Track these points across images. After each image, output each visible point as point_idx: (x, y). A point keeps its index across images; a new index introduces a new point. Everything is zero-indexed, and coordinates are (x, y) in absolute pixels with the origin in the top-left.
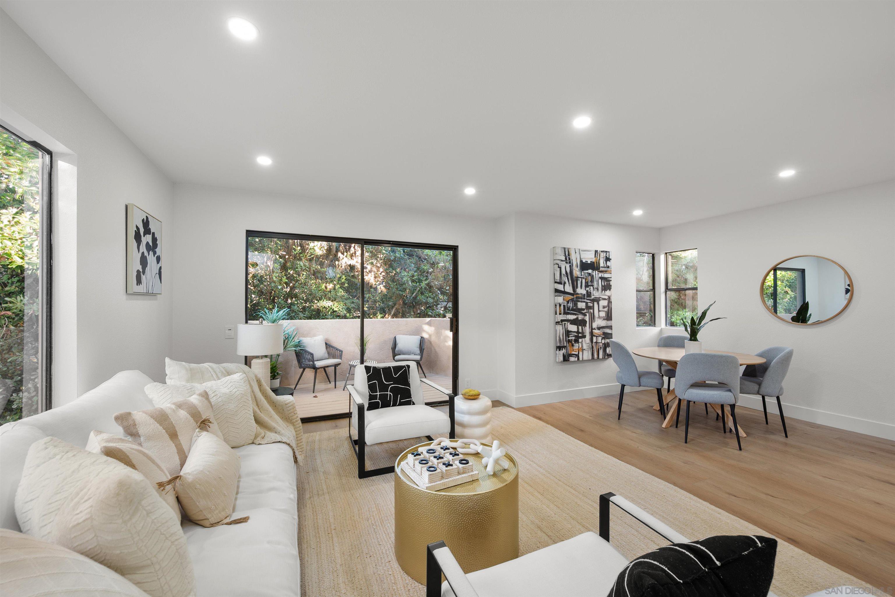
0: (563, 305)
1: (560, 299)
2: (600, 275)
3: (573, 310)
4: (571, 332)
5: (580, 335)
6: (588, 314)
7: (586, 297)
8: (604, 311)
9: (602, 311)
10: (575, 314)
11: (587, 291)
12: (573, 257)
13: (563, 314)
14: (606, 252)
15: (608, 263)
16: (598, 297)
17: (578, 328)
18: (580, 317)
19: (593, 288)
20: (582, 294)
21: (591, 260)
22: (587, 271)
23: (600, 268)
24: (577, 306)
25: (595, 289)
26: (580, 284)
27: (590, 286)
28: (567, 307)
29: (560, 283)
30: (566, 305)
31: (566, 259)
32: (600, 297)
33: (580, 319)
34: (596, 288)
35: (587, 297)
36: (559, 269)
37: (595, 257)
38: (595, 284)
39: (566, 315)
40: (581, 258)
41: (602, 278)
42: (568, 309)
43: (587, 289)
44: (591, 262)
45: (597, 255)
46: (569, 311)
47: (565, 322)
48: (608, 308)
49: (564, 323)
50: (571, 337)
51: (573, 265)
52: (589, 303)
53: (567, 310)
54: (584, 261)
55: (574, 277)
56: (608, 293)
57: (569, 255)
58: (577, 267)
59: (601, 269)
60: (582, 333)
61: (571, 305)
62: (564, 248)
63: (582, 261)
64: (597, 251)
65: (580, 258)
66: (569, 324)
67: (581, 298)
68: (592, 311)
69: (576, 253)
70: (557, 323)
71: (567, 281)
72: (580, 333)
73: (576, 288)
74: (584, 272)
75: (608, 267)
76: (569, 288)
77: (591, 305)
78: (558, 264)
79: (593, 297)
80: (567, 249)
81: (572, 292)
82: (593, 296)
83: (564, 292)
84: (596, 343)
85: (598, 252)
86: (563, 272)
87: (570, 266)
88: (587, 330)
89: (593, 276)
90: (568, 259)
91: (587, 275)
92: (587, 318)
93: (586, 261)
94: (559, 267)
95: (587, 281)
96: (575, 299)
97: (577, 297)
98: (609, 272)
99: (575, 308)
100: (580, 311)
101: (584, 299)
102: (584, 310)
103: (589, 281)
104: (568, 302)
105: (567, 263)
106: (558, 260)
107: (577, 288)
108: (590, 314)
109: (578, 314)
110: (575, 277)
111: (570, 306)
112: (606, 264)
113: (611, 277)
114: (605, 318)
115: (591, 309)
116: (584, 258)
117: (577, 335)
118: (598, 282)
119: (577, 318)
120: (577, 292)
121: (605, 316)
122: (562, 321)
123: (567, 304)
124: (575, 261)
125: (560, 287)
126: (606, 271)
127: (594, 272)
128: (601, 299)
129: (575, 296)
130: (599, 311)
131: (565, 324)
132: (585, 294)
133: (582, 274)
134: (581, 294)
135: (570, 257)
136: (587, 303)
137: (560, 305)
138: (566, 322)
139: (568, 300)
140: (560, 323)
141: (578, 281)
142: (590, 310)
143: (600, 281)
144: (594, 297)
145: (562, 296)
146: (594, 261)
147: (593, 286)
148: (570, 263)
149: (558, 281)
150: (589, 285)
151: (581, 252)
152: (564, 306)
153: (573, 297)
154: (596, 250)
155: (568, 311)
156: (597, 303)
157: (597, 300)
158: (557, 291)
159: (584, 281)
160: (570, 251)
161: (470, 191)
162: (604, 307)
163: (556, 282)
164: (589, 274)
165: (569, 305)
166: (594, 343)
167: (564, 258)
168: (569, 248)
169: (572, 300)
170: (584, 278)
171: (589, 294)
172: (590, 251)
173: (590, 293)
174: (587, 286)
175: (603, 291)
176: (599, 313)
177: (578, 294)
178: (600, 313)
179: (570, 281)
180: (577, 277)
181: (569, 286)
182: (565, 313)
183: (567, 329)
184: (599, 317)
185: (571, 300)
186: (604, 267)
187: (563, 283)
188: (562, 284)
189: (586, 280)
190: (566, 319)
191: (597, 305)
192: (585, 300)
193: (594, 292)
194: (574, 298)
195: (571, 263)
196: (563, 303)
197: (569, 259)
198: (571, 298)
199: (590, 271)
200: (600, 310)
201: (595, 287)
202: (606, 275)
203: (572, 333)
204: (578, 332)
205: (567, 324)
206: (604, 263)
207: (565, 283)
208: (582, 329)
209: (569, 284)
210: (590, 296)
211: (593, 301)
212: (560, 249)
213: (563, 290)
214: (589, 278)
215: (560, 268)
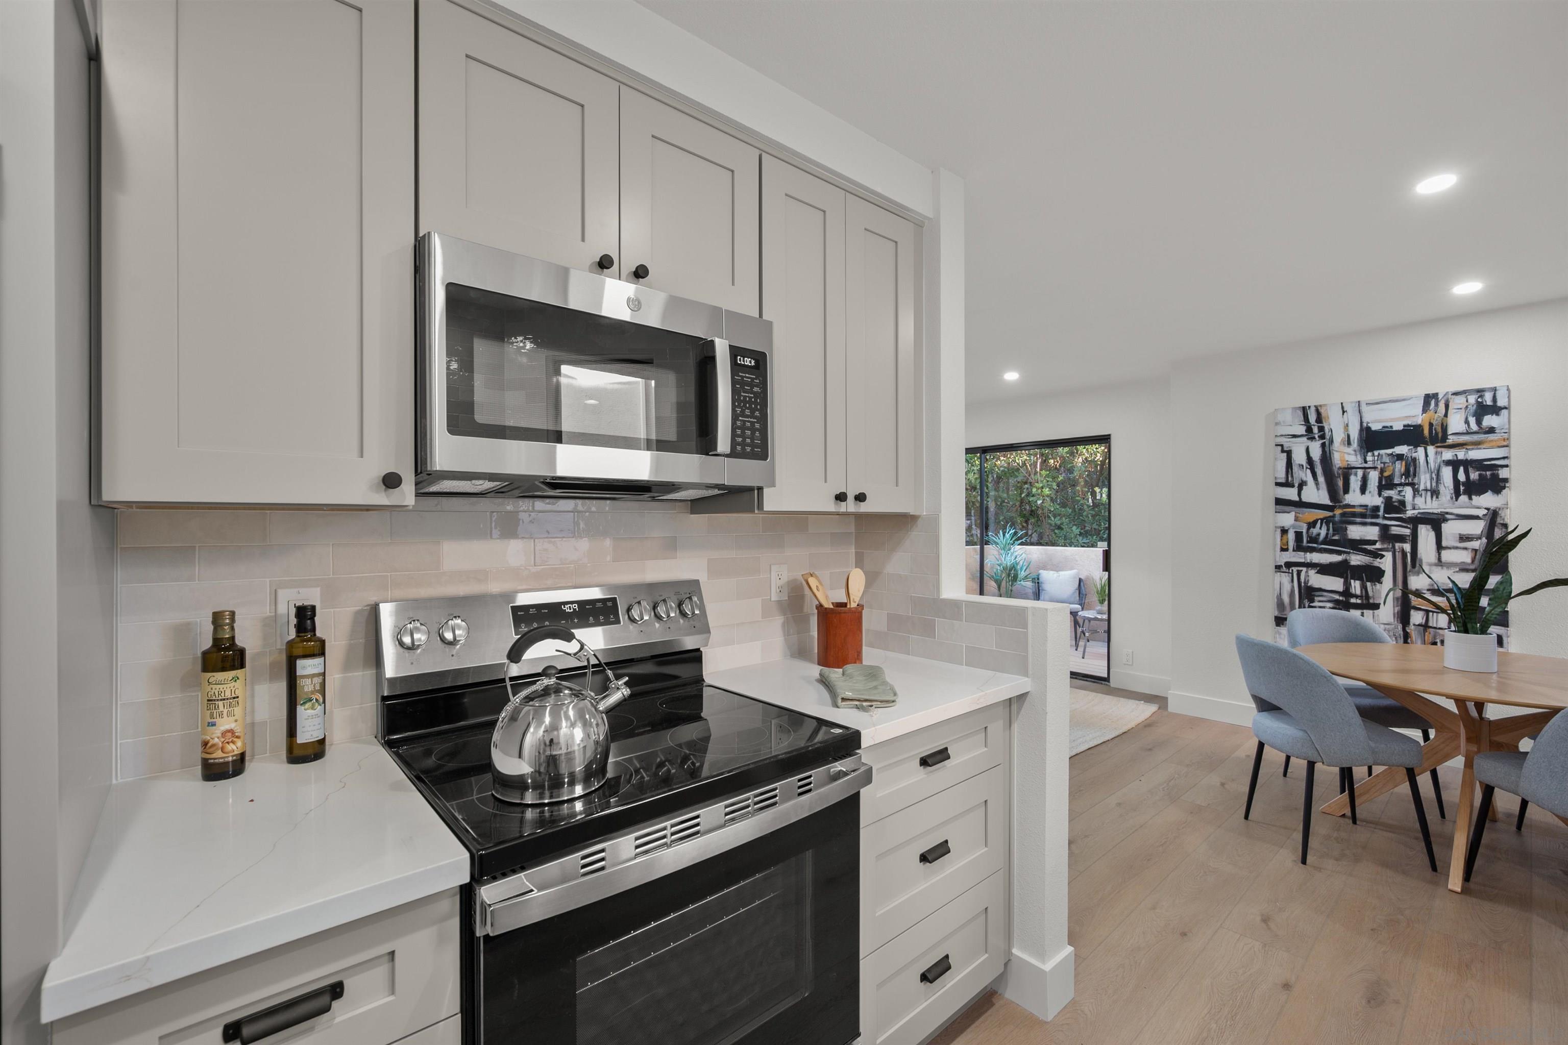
0: (1295, 532)
1: (1287, 519)
2: (1448, 455)
3: (1325, 542)
4: (1320, 590)
5: (1353, 600)
6: (1388, 556)
7: (1381, 513)
8: (1466, 549)
9: (1457, 548)
10: (1339, 553)
11: (1388, 500)
12: (1335, 425)
13: (1294, 550)
14: (1480, 392)
15: (1489, 421)
16: (1435, 511)
17: (1347, 585)
18: (1356, 559)
19: (1416, 492)
20: (1367, 506)
21: (1406, 422)
22: (1389, 451)
23: (1449, 437)
24: (1346, 535)
25: (1423, 493)
26: (1359, 483)
27: (1401, 484)
28: (1308, 536)
29: (1287, 484)
30: (1304, 531)
31: (1309, 430)
32: (1447, 513)
33: (1353, 563)
34: (1426, 490)
35: (1386, 511)
36: (1285, 454)
37: (1425, 409)
38: (1424, 480)
39: (1303, 553)
40: (1365, 420)
41: (1455, 464)
42: (1313, 539)
43: (1387, 493)
44: (1404, 426)
45: (1437, 405)
46: (1315, 545)
47: (1300, 569)
48: (1484, 540)
49: (1295, 569)
50: (1320, 601)
51: (1331, 441)
52: (1393, 528)
53: (1308, 542)
54: (1375, 427)
55: (1335, 470)
56: (1488, 500)
57: (1319, 420)
58: (1349, 443)
59: (1451, 440)
60: (1359, 596)
61: (1321, 531)
62: (1304, 410)
63: (1368, 428)
64: (1435, 396)
65: (1361, 423)
66: (1312, 572)
67: (1363, 516)
68: (1407, 547)
69: (1344, 412)
70: (1278, 568)
71: (1309, 477)
72: (1356, 596)
73: (1341, 492)
74: (1376, 453)
75: (1491, 430)
76: (1315, 493)
77: (1407, 532)
78: (1282, 446)
79: (1410, 513)
80: (1313, 409)
81: (1326, 501)
82: (1414, 509)
83: (1300, 504)
84: (1425, 626)
85: (1440, 396)
86: (1299, 457)
87: (1323, 445)
88: (1385, 589)
89: (1414, 460)
90: (1315, 430)
91: (1387, 459)
92: (1386, 563)
93: (1384, 427)
94: (1283, 451)
95: (1386, 474)
96: (1337, 519)
97: (1343, 515)
98: (1492, 444)
99: (1336, 538)
100: (1357, 545)
101: (1377, 517)
102: (1373, 542)
103: (1397, 474)
104: (1312, 525)
105: (1312, 439)
106: (1282, 436)
107: (1346, 490)
108: (1399, 556)
109: (1349, 553)
110: (1340, 468)
111: (1319, 535)
112: (1479, 422)
113: (1504, 458)
114: (1472, 567)
115: (1406, 542)
116: (1379, 421)
117: (1341, 598)
118: (1438, 475)
119: (1345, 562)
120: (1345, 503)
121: (1469, 560)
122: (1289, 565)
123: (1308, 529)
124: (1342, 430)
125: (1290, 494)
126: (1477, 444)
127: (1421, 450)
128: (1448, 516)
129: (1338, 512)
130: (1440, 547)
131: (1299, 573)
132: (1376, 508)
133: (1369, 458)
134: (1361, 506)
135: (1325, 424)
136: (1385, 529)
137: (1284, 531)
138: (1304, 569)
139: (1311, 520)
140: (1284, 569)
141: (1352, 478)
142: (1397, 545)
143: (1447, 472)
144: (1416, 512)
145: (1293, 514)
146: (1419, 422)
147: (1412, 485)
148: (1322, 437)
149: (1283, 481)
150: (1397, 481)
151: (1364, 408)
152: (1298, 535)
153: (1330, 514)
154: (1431, 391)
155: (1310, 545)
156: (1429, 527)
157: (1436, 522)
158: (1280, 502)
159: (1374, 476)
160: (1322, 411)
161: (1012, 376)
162: (1464, 538)
163: (1278, 484)
164: (1400, 457)
165: (1315, 531)
166: (1412, 627)
167: (1302, 430)
168: (1321, 406)
169: (1326, 521)
170: (1375, 468)
171: (1394, 507)
172: (1404, 400)
173: (1403, 503)
174: (1386, 483)
175: (1463, 498)
176: (1439, 554)
177: (1348, 506)
178: (1443, 553)
179: (1321, 479)
180: (1345, 468)
181: (1318, 489)
182: (1299, 548)
183: (1306, 582)
184: (1440, 563)
185: (1322, 520)
186: (1468, 433)
187: (1296, 485)
188: (1293, 486)
189: (1382, 471)
190: (1303, 560)
191: (1432, 534)
192: (1380, 521)
193: (1419, 501)
194: (1334, 516)
195: (1328, 437)
196: (1293, 526)
197: (1321, 429)
198: (1322, 517)
199: (1402, 449)
200: (1444, 544)
201: (1422, 487)
202: (1475, 454)
203: (1325, 594)
204: (1347, 593)
205: (1307, 572)
206: (1467, 422)
207: (1302, 484)
208: (1364, 587)
209: (1317, 484)
210: (1404, 511)
211: (1416, 522)
212: (1290, 411)
213: (1296, 498)
214: (1400, 467)
215: (1289, 453)
